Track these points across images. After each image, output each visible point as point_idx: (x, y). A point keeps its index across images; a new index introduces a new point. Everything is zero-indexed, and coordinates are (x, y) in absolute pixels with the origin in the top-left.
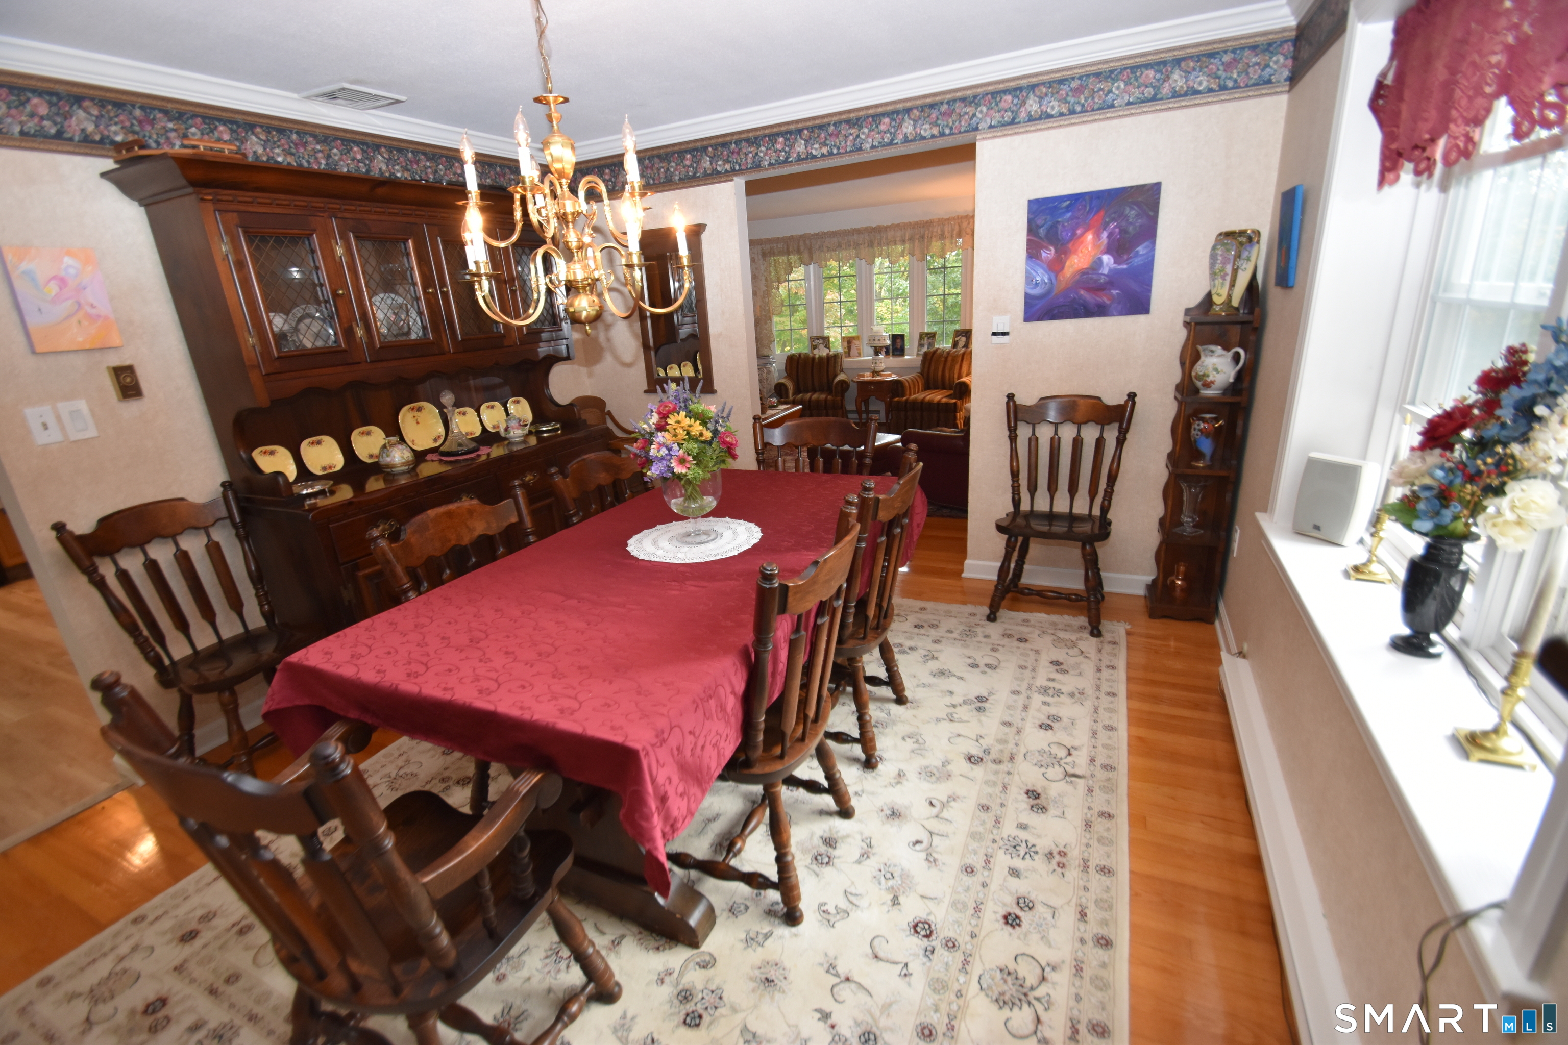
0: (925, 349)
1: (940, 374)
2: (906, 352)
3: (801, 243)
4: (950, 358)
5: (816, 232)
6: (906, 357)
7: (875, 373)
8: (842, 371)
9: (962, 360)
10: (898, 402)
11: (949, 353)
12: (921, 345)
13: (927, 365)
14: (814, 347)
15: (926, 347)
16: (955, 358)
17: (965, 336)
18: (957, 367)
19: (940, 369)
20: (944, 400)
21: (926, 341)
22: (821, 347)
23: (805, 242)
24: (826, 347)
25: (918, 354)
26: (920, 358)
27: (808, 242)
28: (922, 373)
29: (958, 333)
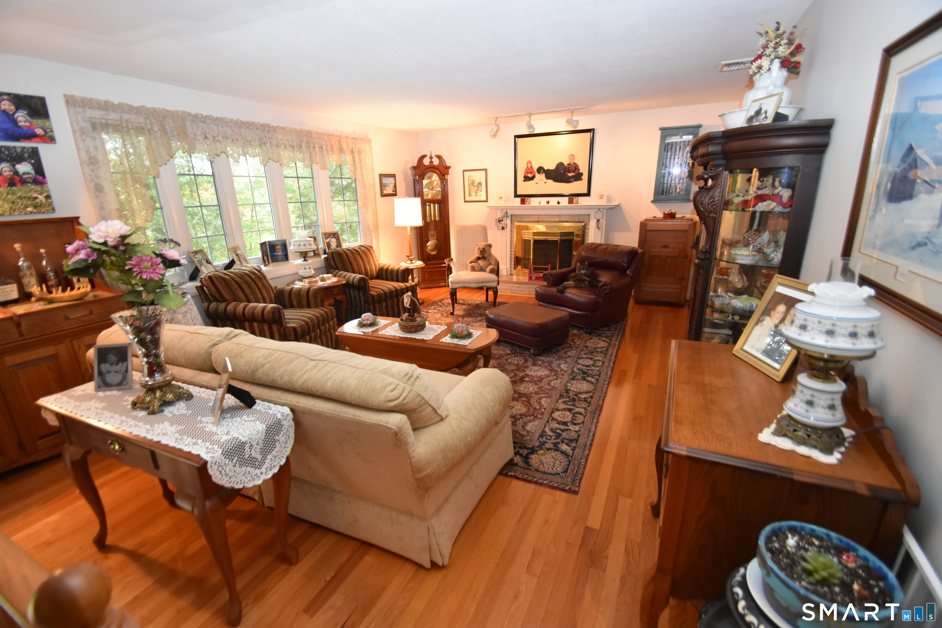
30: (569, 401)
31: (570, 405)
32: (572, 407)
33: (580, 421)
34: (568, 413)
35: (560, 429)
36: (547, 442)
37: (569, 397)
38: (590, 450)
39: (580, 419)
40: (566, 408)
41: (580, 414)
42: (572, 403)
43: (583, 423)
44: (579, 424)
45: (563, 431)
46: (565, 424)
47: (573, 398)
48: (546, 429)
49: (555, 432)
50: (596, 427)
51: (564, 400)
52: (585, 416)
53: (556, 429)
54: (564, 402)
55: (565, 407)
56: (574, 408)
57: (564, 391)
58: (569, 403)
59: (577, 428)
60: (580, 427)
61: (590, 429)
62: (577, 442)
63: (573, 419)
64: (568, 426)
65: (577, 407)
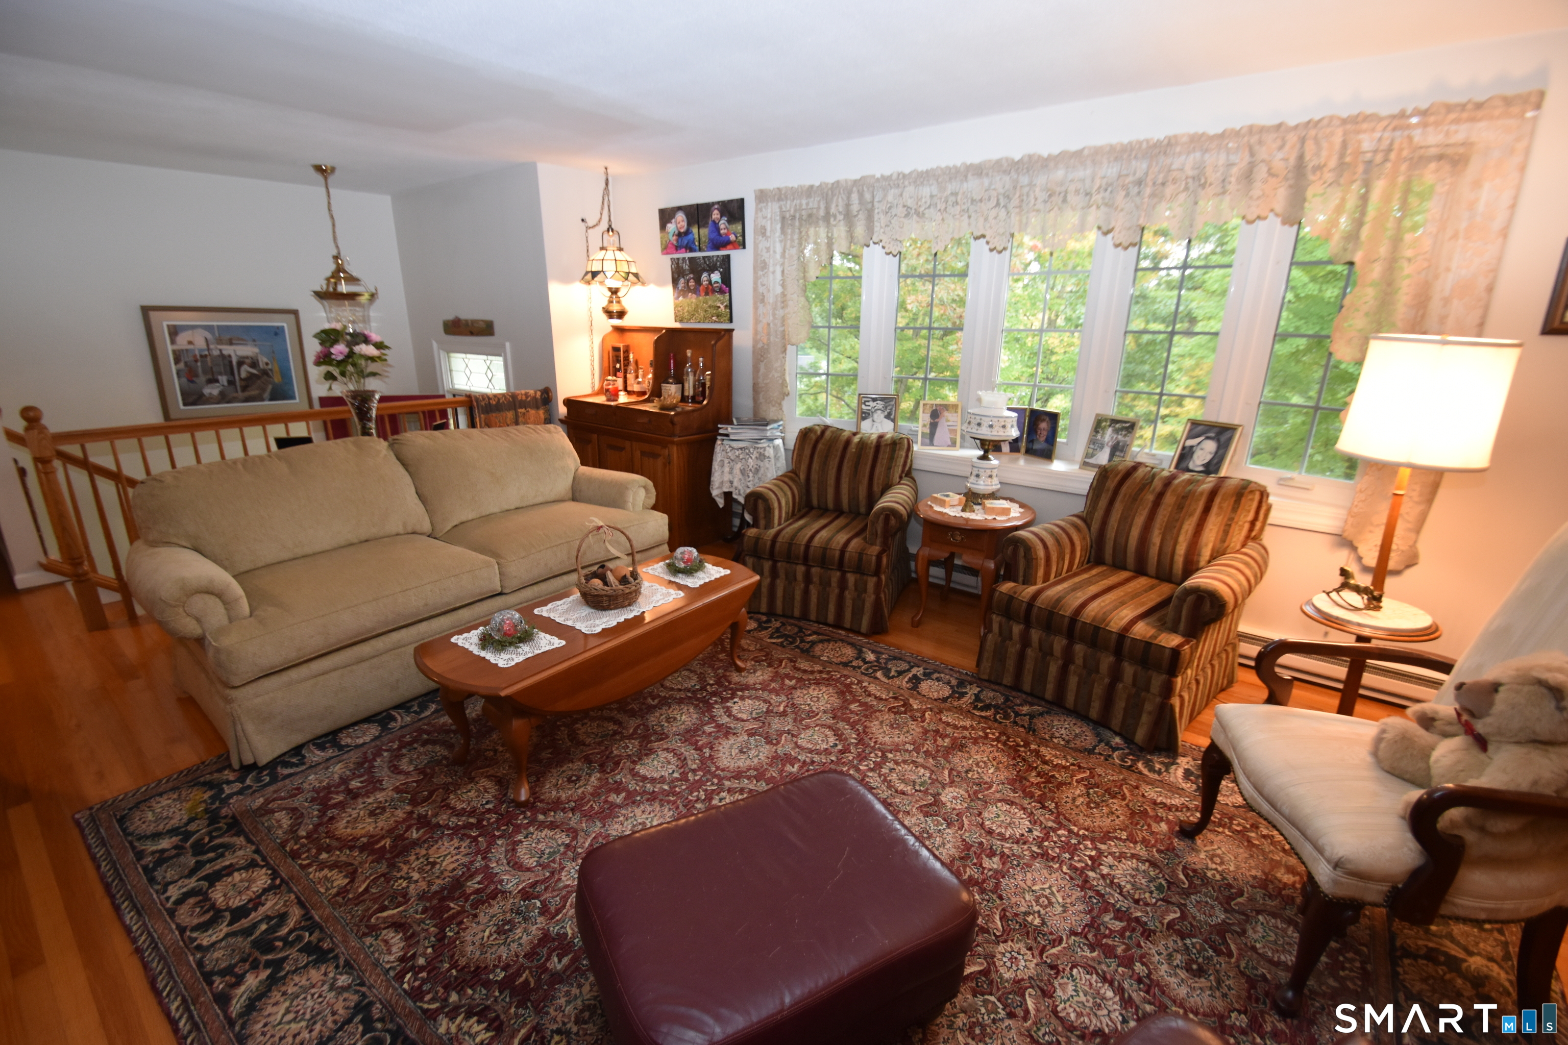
0: (1103, 458)
1: (1135, 533)
2: (1058, 450)
3: (855, 197)
4: (1169, 499)
5: (887, 173)
6: (1057, 466)
7: (973, 498)
8: (908, 473)
9: (1207, 510)
10: (1011, 598)
11: (1168, 482)
12: (1094, 443)
13: (1103, 503)
14: (864, 416)
15: (1106, 452)
16: (1184, 500)
17: (1217, 438)
18: (1188, 527)
19: (1139, 521)
20: (1142, 630)
21: (1108, 436)
22: (879, 416)
23: (861, 195)
24: (888, 417)
25: (1085, 465)
26: (1090, 475)
27: (868, 196)
28: (1086, 518)
29: (1197, 428)
30: (272, 930)
31: (255, 926)
32: (245, 923)
33: (183, 910)
34: (236, 903)
35: (210, 861)
36: (209, 825)
37: (287, 944)
38: (102, 878)
39: (187, 915)
40: (255, 909)
41: (203, 927)
42: (258, 933)
43: (172, 913)
44: (180, 902)
45: (199, 865)
46: (213, 879)
47: (271, 949)
48: (242, 839)
49: (214, 849)
50: (128, 930)
51: (291, 923)
52: (182, 930)
53: (222, 855)
54: (283, 917)
55: (262, 910)
56: (236, 926)
57: (325, 945)
58: (264, 927)
59: (174, 892)
60: (168, 899)
61: (138, 913)
62: (145, 868)
63: (206, 898)
64: (203, 878)
65: (227, 935)
